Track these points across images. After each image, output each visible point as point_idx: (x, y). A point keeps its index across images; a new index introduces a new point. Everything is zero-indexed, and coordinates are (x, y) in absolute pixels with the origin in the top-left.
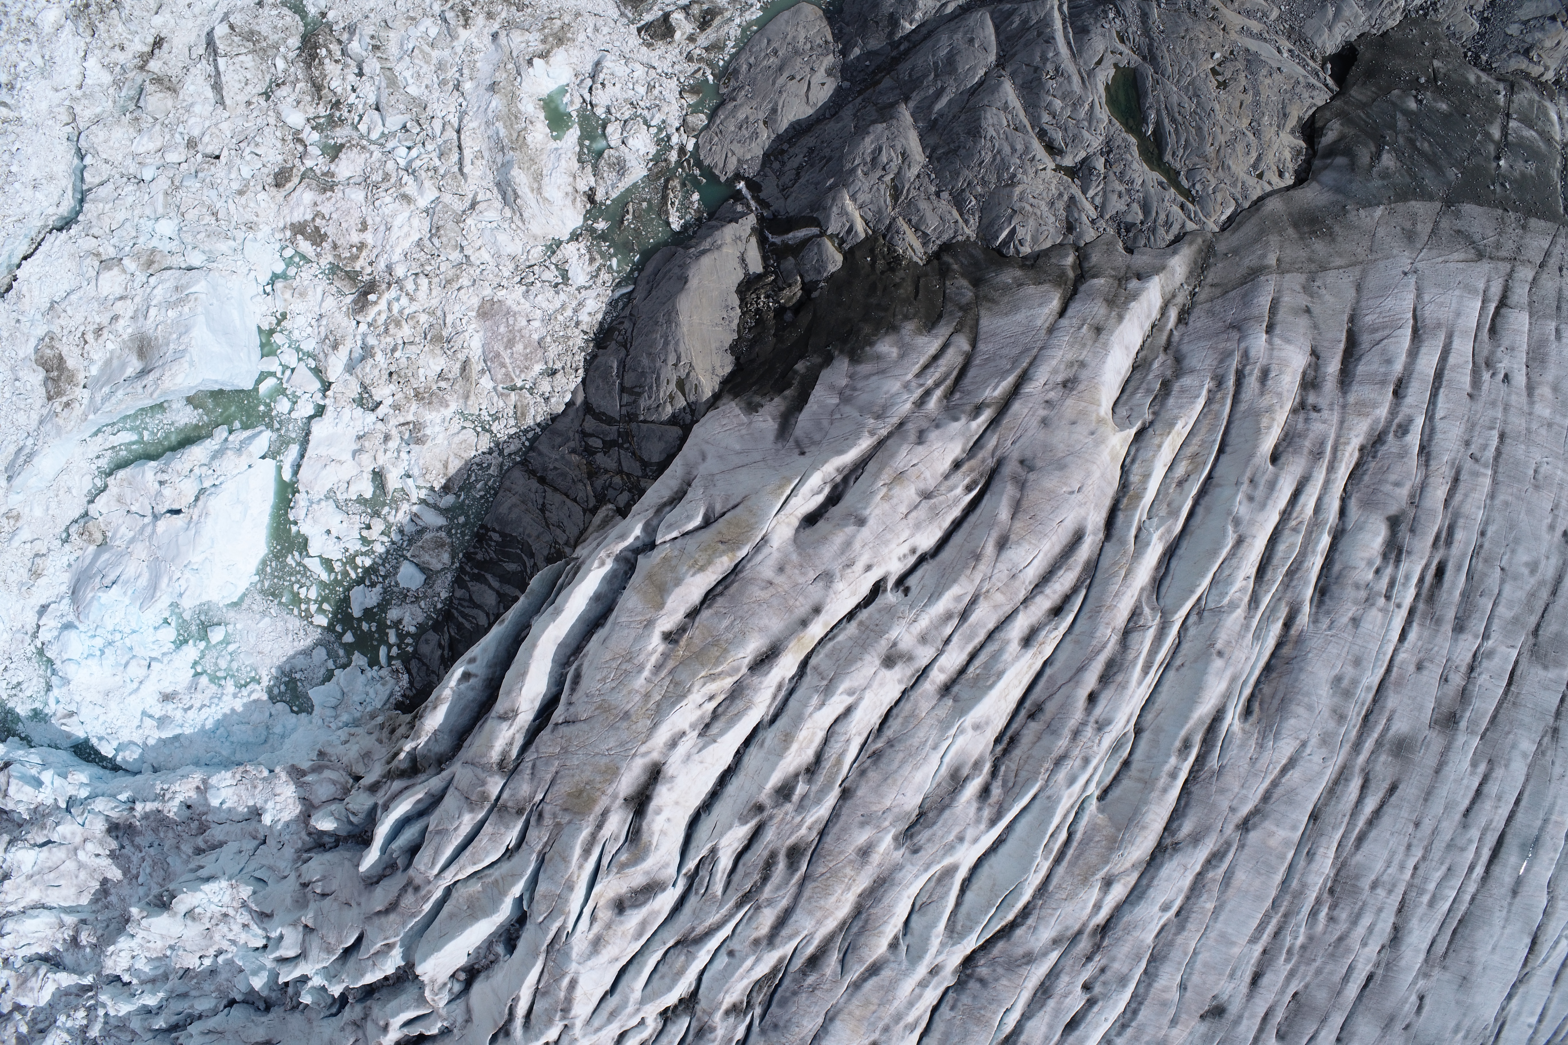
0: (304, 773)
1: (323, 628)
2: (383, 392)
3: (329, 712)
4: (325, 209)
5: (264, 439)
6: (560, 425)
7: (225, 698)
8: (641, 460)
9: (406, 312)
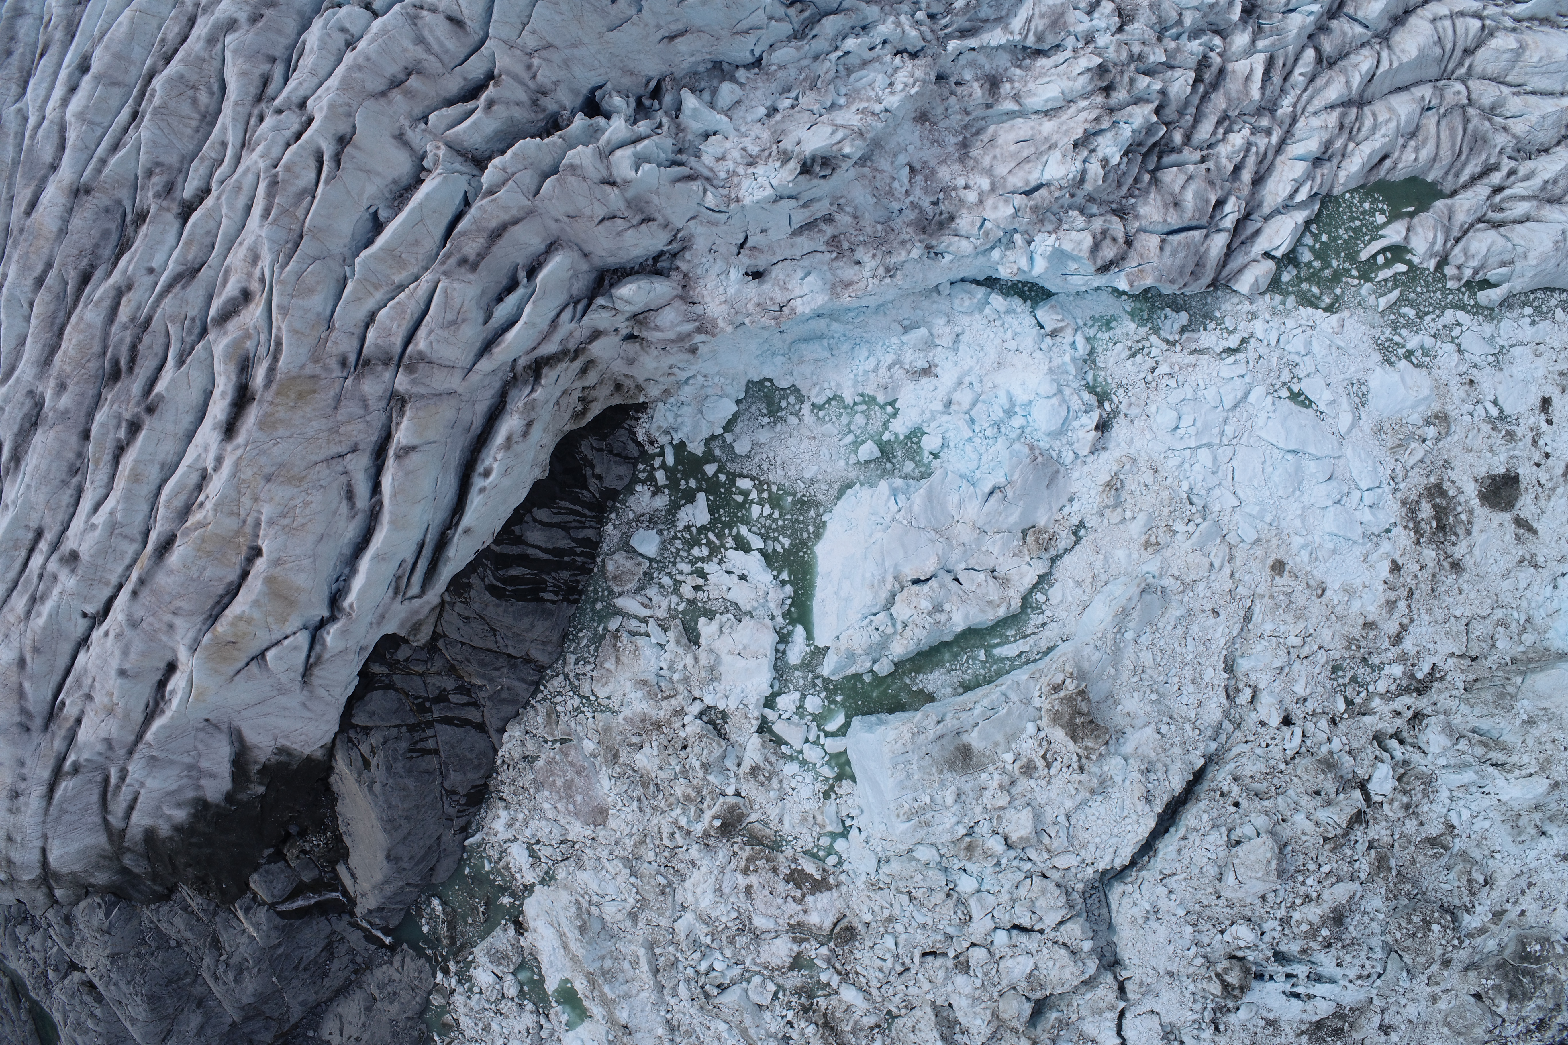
0: (700, 330)
1: (742, 476)
2: (693, 727)
3: (710, 391)
4: (792, 907)
5: (828, 668)
6: (509, 709)
7: (850, 383)
8: (396, 690)
9: (679, 811)
